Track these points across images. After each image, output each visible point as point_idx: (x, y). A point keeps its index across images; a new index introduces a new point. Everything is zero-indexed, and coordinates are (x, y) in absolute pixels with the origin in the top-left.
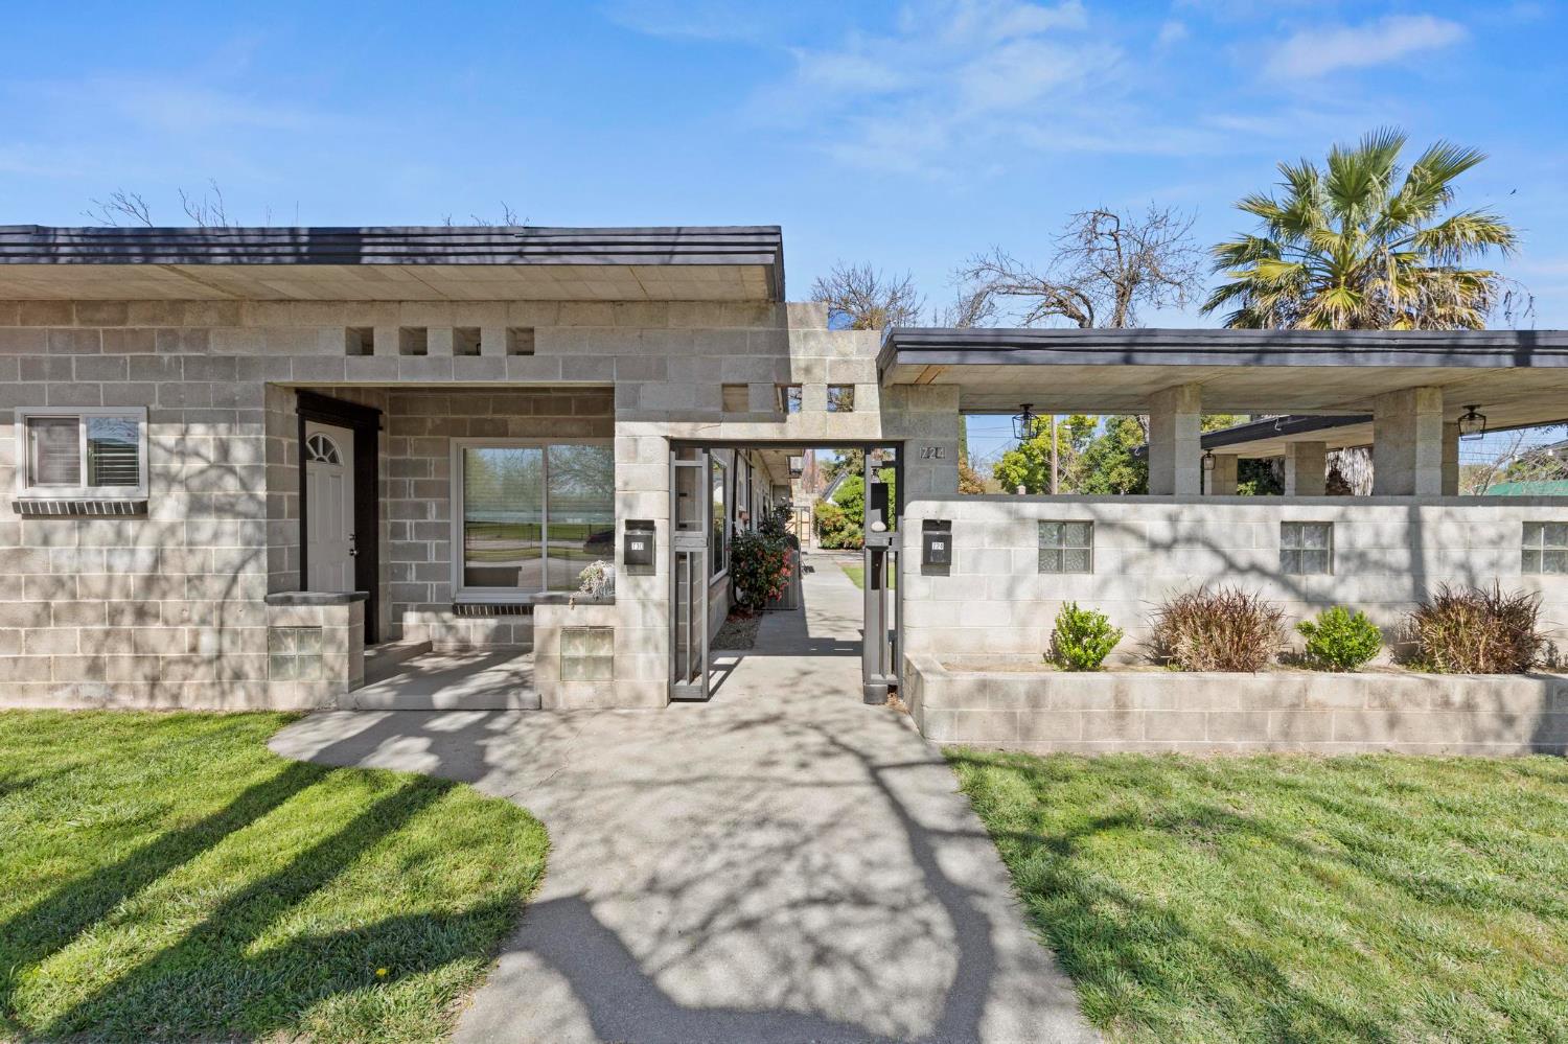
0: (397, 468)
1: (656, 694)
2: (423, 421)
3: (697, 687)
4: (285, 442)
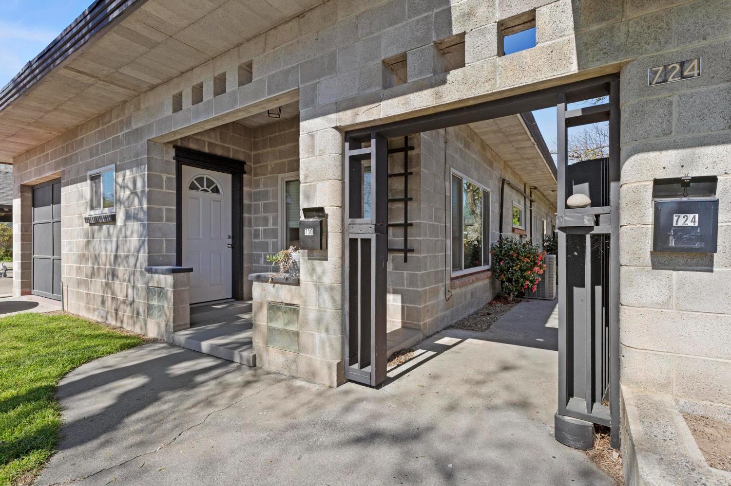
0: (255, 196)
1: (328, 376)
2: (266, 166)
3: (366, 373)
4: (165, 177)
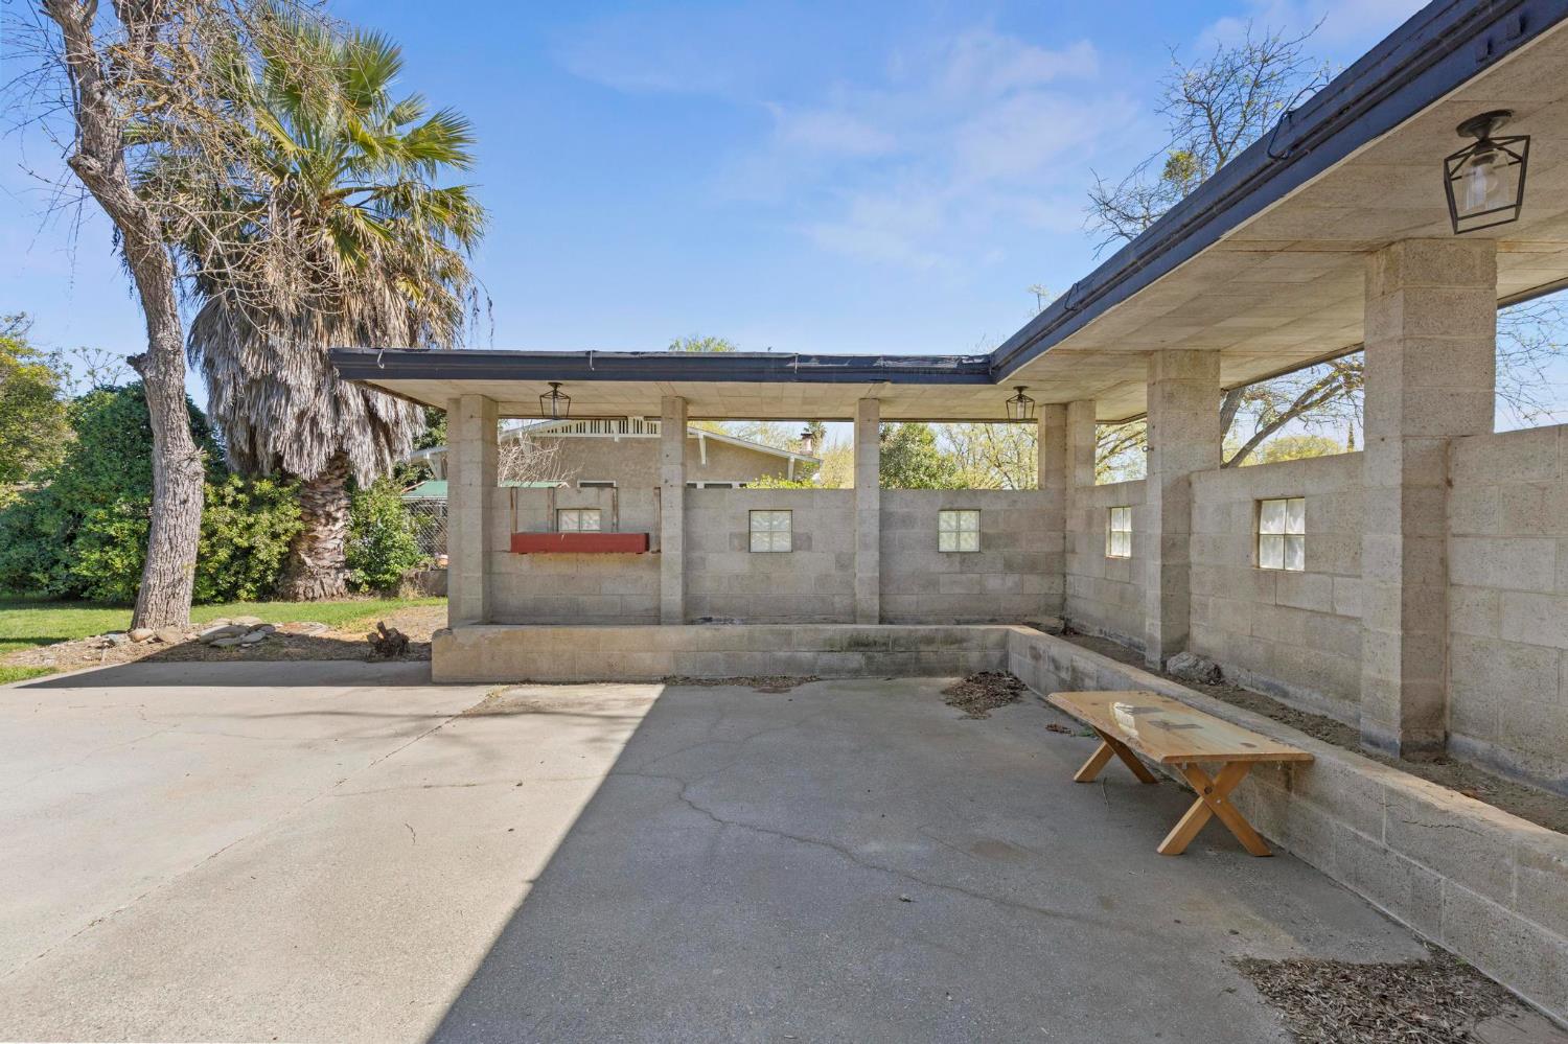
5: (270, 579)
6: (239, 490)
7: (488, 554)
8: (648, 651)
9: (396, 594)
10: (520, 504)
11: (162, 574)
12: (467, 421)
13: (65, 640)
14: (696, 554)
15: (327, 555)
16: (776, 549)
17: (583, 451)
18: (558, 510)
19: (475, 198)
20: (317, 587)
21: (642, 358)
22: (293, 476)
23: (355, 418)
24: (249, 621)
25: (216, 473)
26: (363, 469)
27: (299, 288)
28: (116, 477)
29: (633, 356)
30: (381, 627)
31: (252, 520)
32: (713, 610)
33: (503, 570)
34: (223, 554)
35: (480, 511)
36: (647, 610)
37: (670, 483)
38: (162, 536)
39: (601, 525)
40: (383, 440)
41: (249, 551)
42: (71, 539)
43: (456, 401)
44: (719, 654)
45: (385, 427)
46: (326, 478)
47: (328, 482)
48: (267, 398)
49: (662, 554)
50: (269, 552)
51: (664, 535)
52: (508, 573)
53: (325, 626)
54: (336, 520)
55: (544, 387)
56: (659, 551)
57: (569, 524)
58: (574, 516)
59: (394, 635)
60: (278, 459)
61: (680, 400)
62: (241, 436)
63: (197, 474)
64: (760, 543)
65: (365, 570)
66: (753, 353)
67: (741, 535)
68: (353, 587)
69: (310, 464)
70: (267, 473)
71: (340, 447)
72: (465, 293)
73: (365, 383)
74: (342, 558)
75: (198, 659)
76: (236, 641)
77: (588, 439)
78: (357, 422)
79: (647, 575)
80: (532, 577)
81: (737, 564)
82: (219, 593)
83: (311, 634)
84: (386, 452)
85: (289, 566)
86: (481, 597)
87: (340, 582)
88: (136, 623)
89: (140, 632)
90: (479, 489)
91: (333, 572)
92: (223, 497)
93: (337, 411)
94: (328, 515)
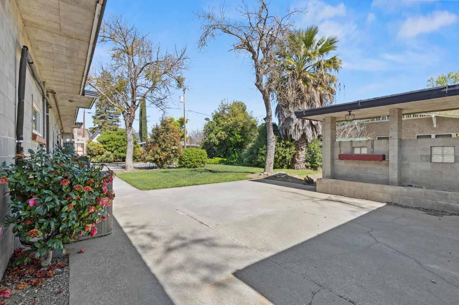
5: (290, 164)
6: (283, 144)
7: (333, 160)
8: (381, 193)
9: (317, 170)
10: (342, 146)
11: (269, 162)
12: (327, 124)
13: (255, 173)
14: (405, 162)
15: (301, 159)
16: (445, 161)
17: (379, 126)
18: (353, 147)
19: (338, 58)
20: (299, 166)
21: (377, 100)
22: (294, 140)
23: (307, 124)
24: (283, 173)
25: (279, 140)
26: (309, 137)
27: (295, 96)
28: (264, 142)
29: (374, 99)
30: (307, 177)
31: (286, 150)
32: (412, 182)
33: (337, 164)
34: (280, 158)
35: (330, 148)
36: (384, 180)
37: (393, 138)
38: (268, 154)
39: (367, 152)
40: (314, 129)
41: (285, 157)
42: (258, 154)
43: (324, 119)
44: (410, 198)
45: (315, 126)
46: (301, 140)
47: (301, 141)
48: (289, 122)
49: (389, 162)
50: (289, 157)
51: (391, 155)
52: (338, 165)
53: (298, 176)
54: (303, 150)
55: (347, 113)
56: (389, 161)
57: (357, 151)
58: (359, 149)
59: (310, 179)
60: (291, 136)
61: (397, 109)
62: (284, 131)
63: (274, 141)
64: (435, 159)
65: (310, 163)
66: (425, 89)
67: (427, 156)
68: (307, 167)
69: (297, 137)
70: (289, 139)
71: (304, 132)
72: (337, 85)
73: (302, 118)
74: (304, 160)
75: (273, 179)
76: (280, 177)
77: (381, 122)
78: (308, 125)
79: (384, 168)
80: (344, 167)
81: (426, 166)
82: (280, 166)
83: (295, 177)
84: (315, 132)
85: (293, 161)
86: (330, 171)
87: (304, 166)
88: (265, 171)
89: (265, 173)
90: (330, 142)
91: (303, 163)
92: (280, 145)
93: (303, 124)
94: (302, 149)
